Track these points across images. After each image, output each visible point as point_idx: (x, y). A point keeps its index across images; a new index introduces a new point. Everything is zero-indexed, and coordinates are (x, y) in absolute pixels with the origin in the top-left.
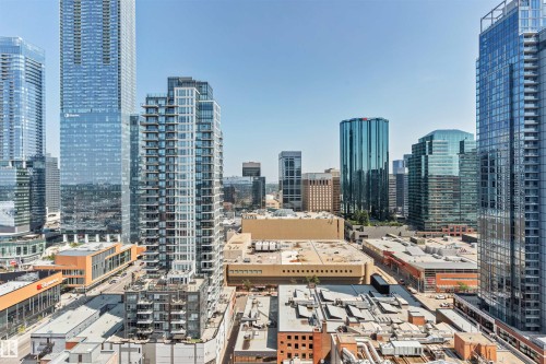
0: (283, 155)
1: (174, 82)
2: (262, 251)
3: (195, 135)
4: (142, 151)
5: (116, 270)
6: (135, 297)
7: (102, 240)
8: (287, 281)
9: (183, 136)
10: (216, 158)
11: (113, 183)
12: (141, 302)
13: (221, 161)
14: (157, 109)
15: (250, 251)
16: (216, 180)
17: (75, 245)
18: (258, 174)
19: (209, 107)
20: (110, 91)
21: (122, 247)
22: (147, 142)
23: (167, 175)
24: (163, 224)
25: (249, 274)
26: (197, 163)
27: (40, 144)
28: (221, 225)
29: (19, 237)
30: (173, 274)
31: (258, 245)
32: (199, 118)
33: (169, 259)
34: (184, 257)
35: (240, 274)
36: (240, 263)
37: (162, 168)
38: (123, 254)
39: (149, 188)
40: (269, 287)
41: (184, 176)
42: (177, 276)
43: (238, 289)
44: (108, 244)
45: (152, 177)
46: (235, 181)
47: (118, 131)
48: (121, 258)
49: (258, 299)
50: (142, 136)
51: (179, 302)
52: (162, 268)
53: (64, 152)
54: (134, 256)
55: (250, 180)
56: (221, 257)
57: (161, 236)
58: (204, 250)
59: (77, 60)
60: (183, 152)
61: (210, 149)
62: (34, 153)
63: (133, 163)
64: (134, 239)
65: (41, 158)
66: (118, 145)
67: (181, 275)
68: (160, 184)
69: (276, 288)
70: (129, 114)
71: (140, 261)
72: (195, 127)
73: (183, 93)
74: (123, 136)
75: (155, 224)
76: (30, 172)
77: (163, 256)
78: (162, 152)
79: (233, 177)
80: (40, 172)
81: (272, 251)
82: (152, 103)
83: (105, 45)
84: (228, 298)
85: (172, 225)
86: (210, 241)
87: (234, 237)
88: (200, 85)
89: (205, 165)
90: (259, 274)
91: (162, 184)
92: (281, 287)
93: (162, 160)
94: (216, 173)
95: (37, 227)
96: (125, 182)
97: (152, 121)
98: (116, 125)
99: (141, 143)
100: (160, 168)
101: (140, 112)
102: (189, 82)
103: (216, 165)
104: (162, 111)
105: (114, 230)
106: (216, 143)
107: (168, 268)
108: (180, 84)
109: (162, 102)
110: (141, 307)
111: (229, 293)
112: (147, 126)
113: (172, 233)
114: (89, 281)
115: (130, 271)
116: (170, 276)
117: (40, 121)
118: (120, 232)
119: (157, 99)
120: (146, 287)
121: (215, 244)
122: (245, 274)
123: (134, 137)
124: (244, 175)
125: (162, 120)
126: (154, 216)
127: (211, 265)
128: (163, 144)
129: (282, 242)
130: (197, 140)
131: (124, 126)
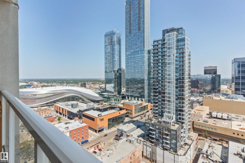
0: (235, 61)
1: (165, 32)
2: (216, 118)
3: (175, 55)
4: (152, 64)
5: (142, 112)
6: (149, 125)
7: (138, 100)
8: (237, 140)
9: (169, 56)
10: (187, 65)
11: (142, 78)
12: (151, 128)
13: (189, 66)
14: (158, 45)
15: (209, 116)
16: (186, 77)
17: (129, 100)
18: (215, 73)
19: (183, 40)
20: (141, 42)
21: (145, 104)
22: (154, 60)
23: (162, 75)
24: (160, 96)
25: (207, 129)
26: (176, 68)
27: (120, 65)
28: (189, 100)
29: (115, 96)
30: (164, 119)
31: (214, 114)
32: (177, 46)
33: (162, 112)
34: (169, 112)
35: (201, 128)
36: (201, 121)
37: (160, 71)
38: (145, 106)
39: (155, 80)
40: (222, 140)
41: (169, 75)
42: (166, 120)
43: (199, 135)
44: (140, 102)
45: (156, 76)
46: (199, 77)
47: (143, 57)
48: (144, 108)
49: (213, 144)
50: (152, 58)
51: (167, 132)
52: (160, 115)
53: (127, 67)
54: (149, 108)
55: (209, 77)
56: (189, 116)
57: (159, 101)
58: (179, 111)
59: (130, 32)
60: (169, 64)
61: (183, 61)
62: (118, 68)
63: (149, 70)
64: (149, 101)
65: (120, 69)
66: (143, 62)
67: (168, 120)
68: (159, 78)
69: (227, 142)
70: (147, 49)
71: (151, 111)
72: (175, 51)
73: (169, 36)
74: (145, 59)
75: (157, 96)
76: (118, 74)
77: (160, 110)
78: (160, 64)
79: (198, 75)
80: (120, 74)
81: (224, 119)
82: (156, 43)
83: (139, 24)
84: (193, 138)
85: (164, 97)
86: (183, 107)
87: (197, 107)
88: (178, 30)
89: (180, 69)
90: (214, 131)
91: (160, 78)
92: (230, 142)
93: (160, 68)
94: (186, 73)
95: (119, 92)
96: (146, 78)
97: (156, 51)
98: (143, 55)
99: (152, 61)
100: (159, 71)
101: (151, 48)
102: (172, 30)
103: (187, 69)
104: (160, 46)
105: (142, 96)
106: (187, 58)
107: (162, 116)
108: (168, 32)
109: (160, 42)
110: (151, 130)
111: (194, 136)
112: (154, 53)
113: (164, 101)
114: (134, 115)
115: (148, 114)
116: (163, 120)
117: (120, 56)
118: (144, 98)
119: (158, 41)
120: (153, 122)
121: (186, 109)
122: (204, 128)
123: (149, 59)
124: (205, 73)
125: (160, 50)
126: (156, 92)
127: (183, 119)
128: (160, 60)
129: (233, 115)
130: (176, 57)
131: (145, 55)
